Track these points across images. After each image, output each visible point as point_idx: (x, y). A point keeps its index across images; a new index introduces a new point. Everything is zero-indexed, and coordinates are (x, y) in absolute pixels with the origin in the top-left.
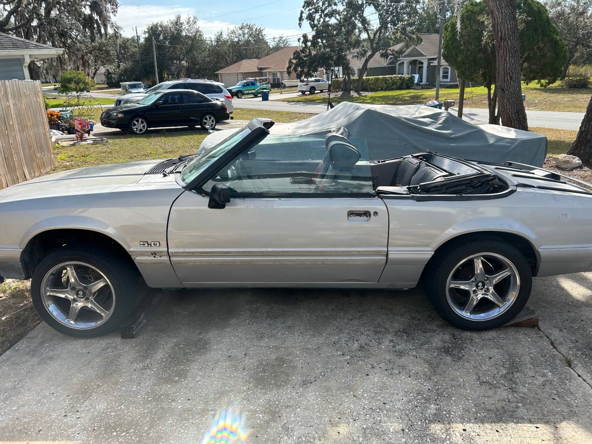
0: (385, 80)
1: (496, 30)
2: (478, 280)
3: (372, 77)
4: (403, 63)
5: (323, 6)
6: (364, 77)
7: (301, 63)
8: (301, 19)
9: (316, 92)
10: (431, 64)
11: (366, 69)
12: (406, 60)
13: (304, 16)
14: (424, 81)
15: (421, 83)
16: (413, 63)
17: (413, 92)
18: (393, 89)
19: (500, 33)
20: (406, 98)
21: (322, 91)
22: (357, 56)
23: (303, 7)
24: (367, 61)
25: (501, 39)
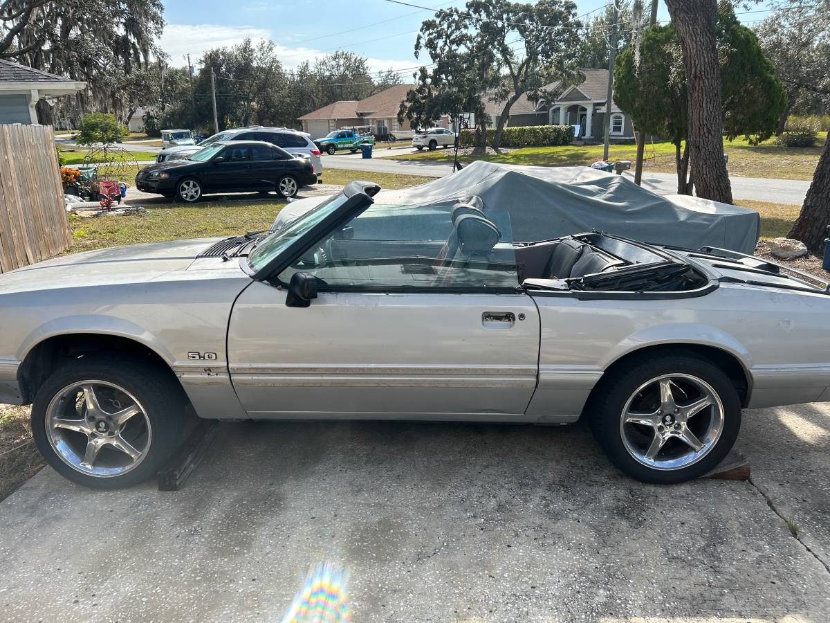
0: (534, 132)
1: (689, 65)
2: (666, 412)
3: (516, 128)
4: (558, 109)
5: (448, 29)
6: (504, 128)
7: (417, 108)
8: (417, 46)
9: (437, 147)
10: (598, 111)
11: (508, 117)
12: (563, 106)
13: (423, 42)
14: (588, 135)
15: (583, 138)
16: (573, 109)
17: (572, 149)
18: (544, 145)
19: (693, 70)
20: (563, 158)
21: (445, 147)
22: (496, 99)
23: (421, 30)
24: (508, 106)
25: (696, 77)
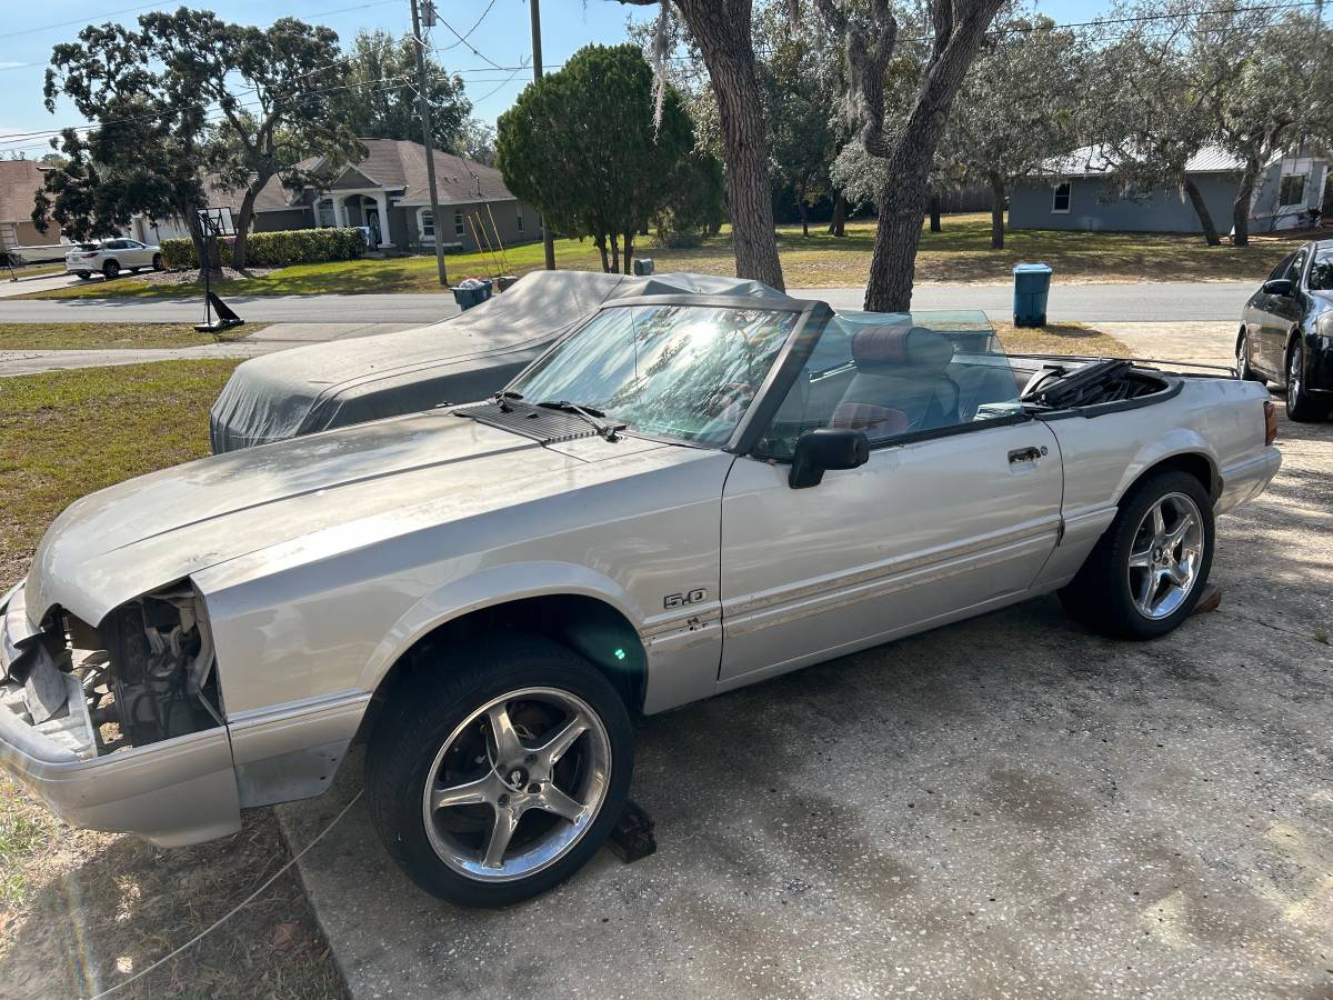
0: (301, 241)
3: (267, 234)
4: (330, 202)
5: (109, 62)
6: (248, 235)
7: (73, 202)
8: (50, 90)
9: (121, 272)
10: (396, 204)
11: (253, 215)
12: (337, 196)
13: (59, 83)
14: (386, 242)
15: (379, 246)
16: (352, 202)
17: (371, 267)
18: (320, 261)
19: (738, 135)
21: (135, 271)
22: (222, 186)
23: (54, 61)
24: (250, 197)
25: (741, 144)
